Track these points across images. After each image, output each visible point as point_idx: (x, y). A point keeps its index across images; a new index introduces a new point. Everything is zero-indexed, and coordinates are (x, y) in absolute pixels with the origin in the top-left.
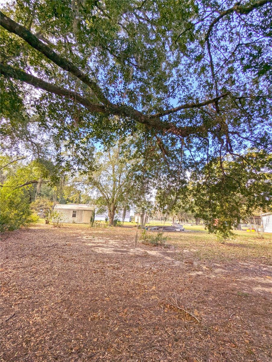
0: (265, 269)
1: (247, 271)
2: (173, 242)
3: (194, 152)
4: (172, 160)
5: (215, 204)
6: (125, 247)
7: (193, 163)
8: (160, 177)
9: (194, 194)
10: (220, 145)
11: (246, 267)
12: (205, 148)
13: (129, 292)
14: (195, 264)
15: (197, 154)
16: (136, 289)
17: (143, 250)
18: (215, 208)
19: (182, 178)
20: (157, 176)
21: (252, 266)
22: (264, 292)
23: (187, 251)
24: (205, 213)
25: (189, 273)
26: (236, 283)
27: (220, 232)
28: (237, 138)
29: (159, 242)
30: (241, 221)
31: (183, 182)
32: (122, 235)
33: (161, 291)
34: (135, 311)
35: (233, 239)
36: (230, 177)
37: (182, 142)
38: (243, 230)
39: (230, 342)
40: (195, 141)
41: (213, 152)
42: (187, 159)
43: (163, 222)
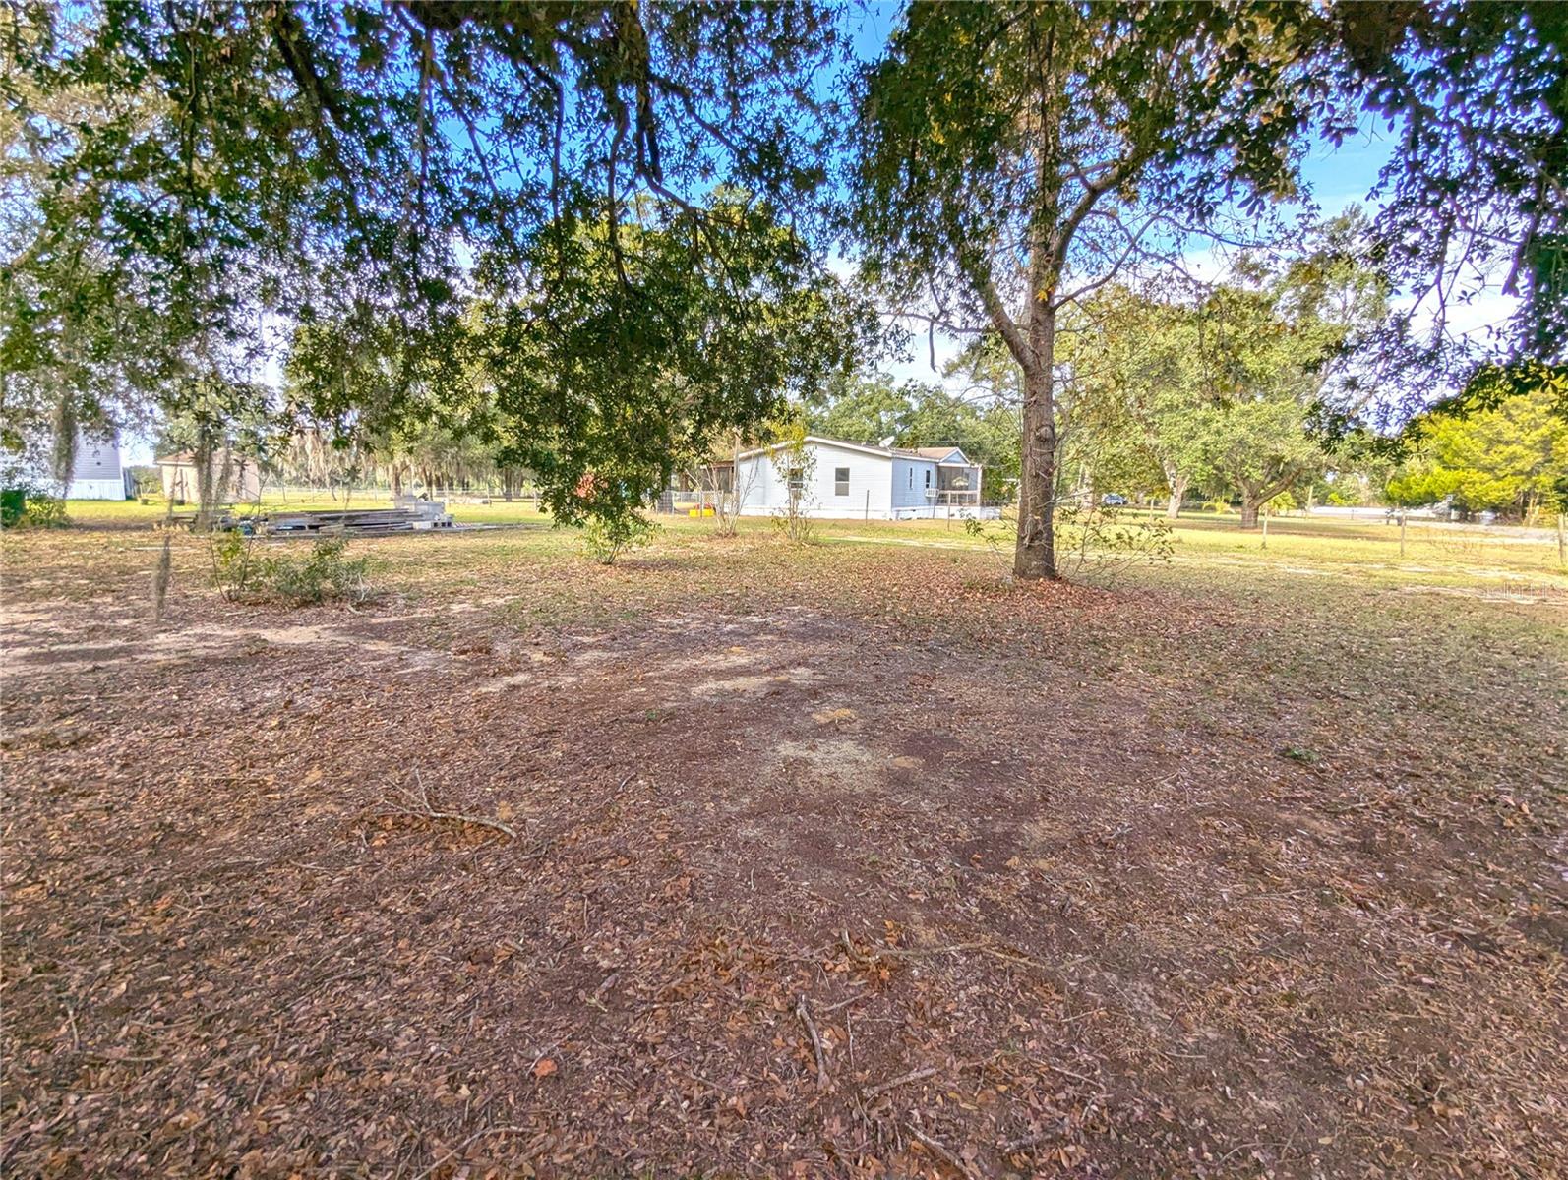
0: (730, 627)
1: (680, 643)
2: (401, 579)
3: (493, 137)
4: (372, 156)
5: (584, 409)
6: (113, 633)
7: (485, 198)
8: (299, 243)
9: (492, 357)
10: (611, 132)
11: (678, 631)
12: (542, 127)
13: (171, 825)
14: (502, 649)
15: (504, 151)
16: (212, 806)
17: (237, 632)
18: (581, 424)
19: (430, 272)
20: (278, 240)
21: (694, 625)
22: (721, 693)
23: (468, 606)
24: (539, 445)
25: (477, 685)
26: (642, 686)
27: (599, 519)
28: (681, 118)
29: (328, 585)
30: (675, 480)
31: (437, 292)
32: (80, 571)
33: (350, 781)
34: (219, 890)
35: (642, 543)
36: (645, 297)
37: (423, 58)
38: (677, 511)
39: (614, 857)
40: (493, 74)
41: (580, 163)
42: (456, 172)
43: (341, 492)
